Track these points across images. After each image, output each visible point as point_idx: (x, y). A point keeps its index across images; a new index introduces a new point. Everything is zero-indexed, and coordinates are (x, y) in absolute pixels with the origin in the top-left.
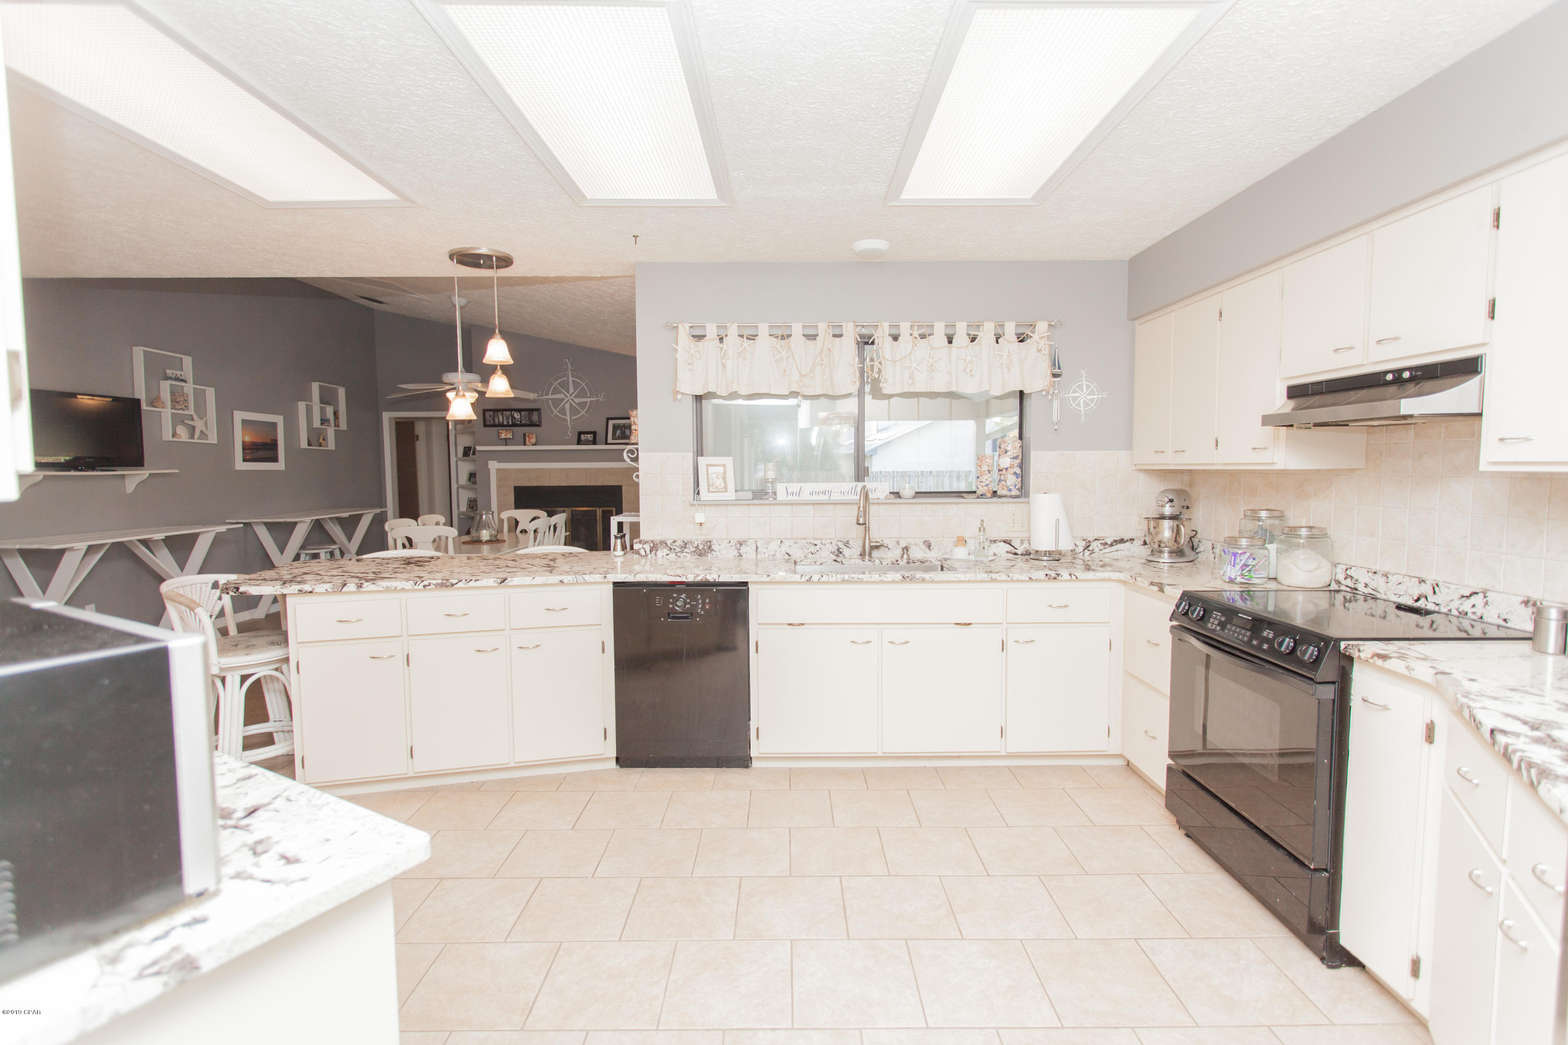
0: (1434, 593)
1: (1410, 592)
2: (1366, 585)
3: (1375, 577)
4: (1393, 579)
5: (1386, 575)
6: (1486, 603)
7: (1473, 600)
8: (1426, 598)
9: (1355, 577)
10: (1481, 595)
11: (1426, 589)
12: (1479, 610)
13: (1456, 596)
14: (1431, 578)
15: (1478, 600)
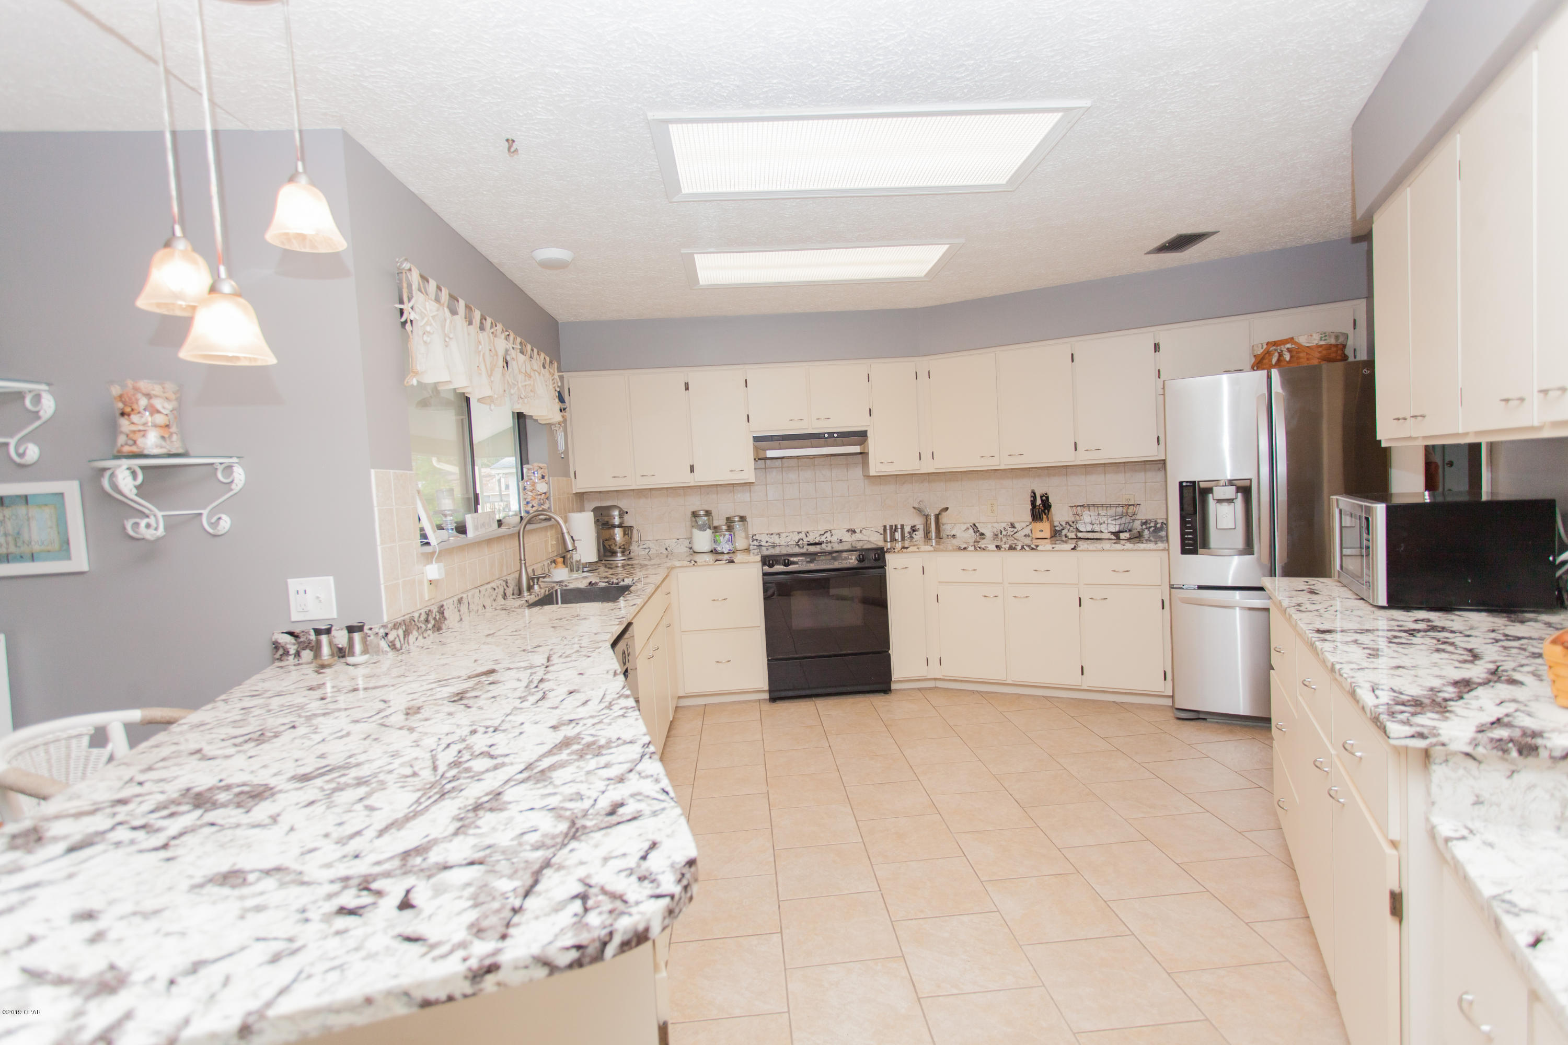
0: (807, 536)
1: (794, 539)
2: (767, 542)
3: (772, 536)
4: (783, 535)
5: (779, 534)
6: (832, 535)
7: (826, 535)
8: (803, 540)
9: (759, 539)
10: (829, 532)
11: (802, 536)
12: (829, 539)
13: (818, 535)
14: (804, 530)
15: (828, 535)
